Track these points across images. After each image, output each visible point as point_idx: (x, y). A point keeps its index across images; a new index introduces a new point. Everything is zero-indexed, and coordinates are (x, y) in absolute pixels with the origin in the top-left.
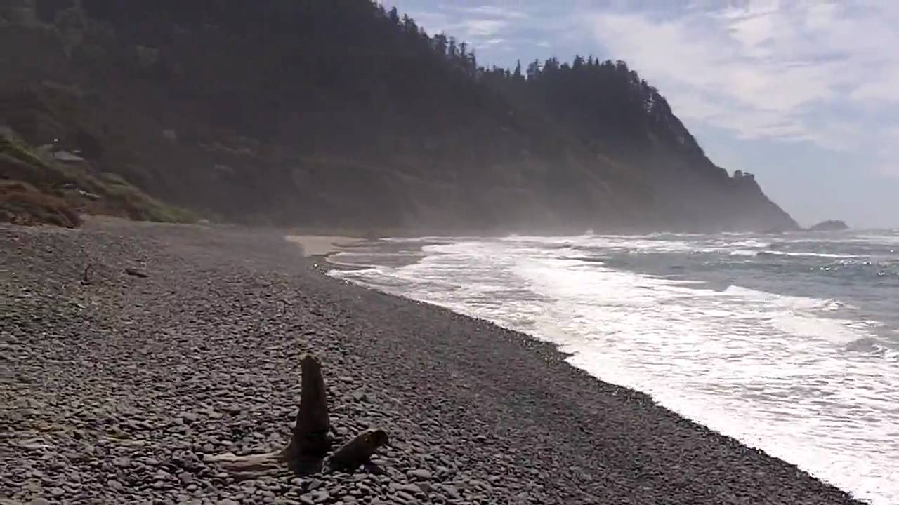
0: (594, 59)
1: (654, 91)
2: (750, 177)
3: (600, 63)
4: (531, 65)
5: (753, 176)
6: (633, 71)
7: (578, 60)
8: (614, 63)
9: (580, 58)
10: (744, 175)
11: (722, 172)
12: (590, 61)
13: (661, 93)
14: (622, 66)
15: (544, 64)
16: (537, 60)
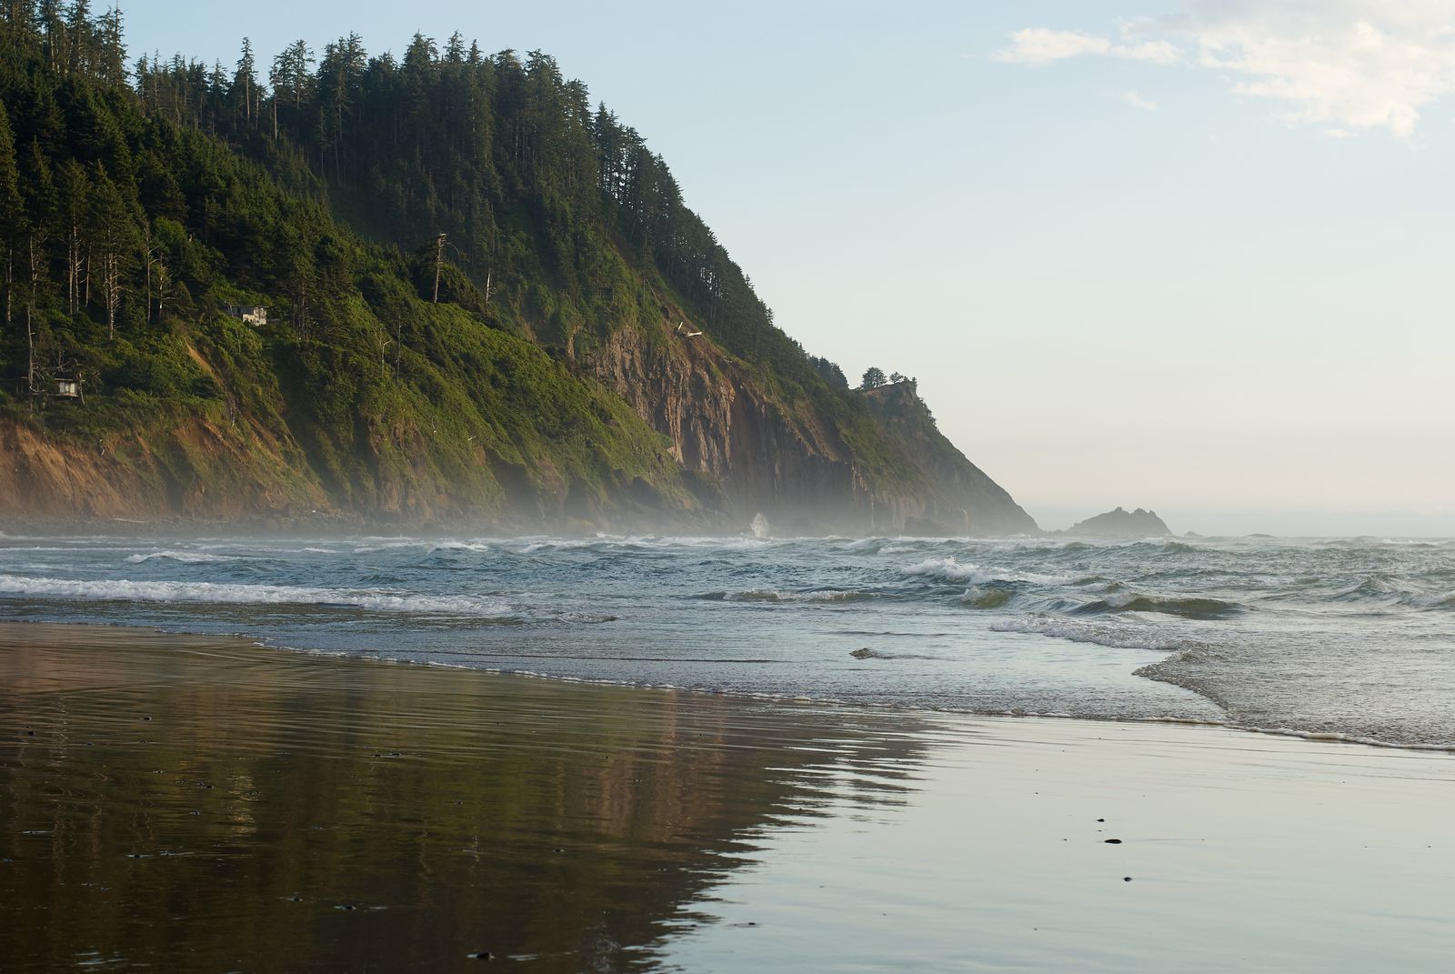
0: (467, 47)
1: (632, 138)
2: (906, 388)
3: (483, 56)
4: (285, 59)
5: (914, 383)
6: (574, 84)
7: (419, 49)
8: (523, 58)
9: (427, 44)
10: (890, 383)
11: (828, 372)
12: (454, 53)
13: (653, 147)
14: (543, 68)
15: (321, 56)
16: (301, 43)
